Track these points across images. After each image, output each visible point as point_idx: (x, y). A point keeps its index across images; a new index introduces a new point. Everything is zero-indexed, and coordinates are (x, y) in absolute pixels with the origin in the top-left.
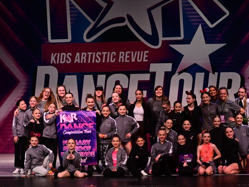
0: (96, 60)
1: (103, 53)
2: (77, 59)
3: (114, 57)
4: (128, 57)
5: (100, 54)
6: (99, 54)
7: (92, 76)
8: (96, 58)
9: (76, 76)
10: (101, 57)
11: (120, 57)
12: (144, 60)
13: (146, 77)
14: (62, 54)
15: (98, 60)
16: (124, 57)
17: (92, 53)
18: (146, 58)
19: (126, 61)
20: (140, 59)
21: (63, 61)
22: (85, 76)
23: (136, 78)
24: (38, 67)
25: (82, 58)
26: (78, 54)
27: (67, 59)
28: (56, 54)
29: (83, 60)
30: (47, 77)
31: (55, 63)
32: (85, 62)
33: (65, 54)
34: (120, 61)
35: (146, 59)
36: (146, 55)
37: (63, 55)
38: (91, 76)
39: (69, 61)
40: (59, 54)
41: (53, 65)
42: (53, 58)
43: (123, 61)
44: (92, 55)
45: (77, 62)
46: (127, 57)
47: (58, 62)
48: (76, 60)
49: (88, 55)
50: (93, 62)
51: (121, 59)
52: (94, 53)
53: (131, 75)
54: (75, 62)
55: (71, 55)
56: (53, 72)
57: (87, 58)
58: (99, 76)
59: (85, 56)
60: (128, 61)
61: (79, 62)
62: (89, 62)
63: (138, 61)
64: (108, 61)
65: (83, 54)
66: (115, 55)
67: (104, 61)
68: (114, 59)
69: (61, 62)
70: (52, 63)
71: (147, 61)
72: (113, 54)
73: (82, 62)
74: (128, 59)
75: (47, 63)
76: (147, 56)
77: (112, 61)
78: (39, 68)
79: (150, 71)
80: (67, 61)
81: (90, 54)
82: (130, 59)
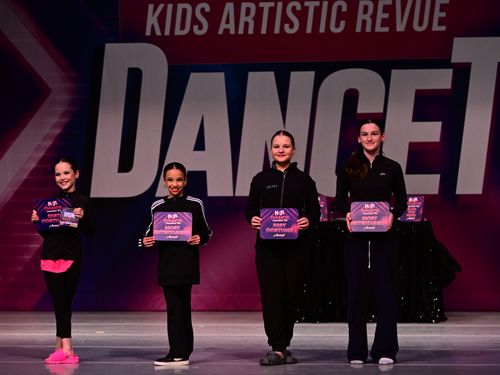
0: (287, 26)
1: (306, 4)
2: (227, 22)
3: (340, 15)
4: (386, 16)
5: (299, 7)
6: (294, 8)
7: (272, 73)
8: (285, 19)
9: (222, 74)
10: (302, 15)
11: (361, 16)
12: (436, 28)
13: (440, 80)
14: (180, 6)
15: (292, 26)
16: (374, 17)
17: (272, 4)
18: (441, 22)
19: (379, 29)
20: (421, 23)
21: (183, 27)
22: (251, 75)
23: (410, 82)
24: (108, 46)
25: (243, 18)
26: (229, 7)
27: (195, 21)
28: (161, 6)
29: (246, 24)
30: (135, 77)
31: (158, 33)
32: (251, 31)
33: (188, 7)
34: (358, 29)
35: (440, 24)
36: (441, 11)
37: (184, 11)
38: (270, 76)
39: (201, 28)
40: (170, 6)
41: (153, 39)
42: (152, 20)
43: (368, 29)
44: (273, 11)
45: (227, 31)
46: (381, 15)
47: (167, 33)
48: (223, 26)
49: (260, 11)
50: (277, 30)
51: (364, 22)
52: (280, 4)
53: (394, 72)
54: (221, 32)
55: (207, 8)
56: (154, 63)
57: (258, 19)
58: (295, 76)
59: (253, 12)
60: (386, 29)
61: (232, 32)
62: (264, 31)
63: (416, 28)
64: (322, 30)
65: (244, 6)
66: (344, 9)
67: (309, 30)
68: (343, 23)
69: (178, 32)
70: (148, 33)
71: (443, 28)
72: (340, 7)
73: (241, 31)
74: (384, 23)
75: (135, 34)
76: (444, 14)
77: (333, 29)
78: (111, 49)
79: (453, 61)
80: (196, 27)
81: (266, 6)
82: (390, 22)
